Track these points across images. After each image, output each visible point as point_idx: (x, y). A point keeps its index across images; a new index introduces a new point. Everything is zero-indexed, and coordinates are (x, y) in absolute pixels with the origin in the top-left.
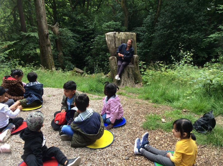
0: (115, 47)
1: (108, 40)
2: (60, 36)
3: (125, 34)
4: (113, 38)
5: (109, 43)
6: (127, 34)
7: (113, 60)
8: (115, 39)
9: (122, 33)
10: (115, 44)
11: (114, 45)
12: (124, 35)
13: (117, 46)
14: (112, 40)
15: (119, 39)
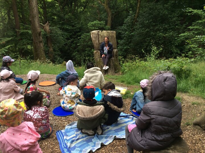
2: (50, 34)
4: (97, 36)
5: (94, 39)
6: (108, 32)
7: (97, 54)
8: (99, 36)
9: (104, 31)
11: (97, 41)
13: (100, 42)
15: (102, 36)
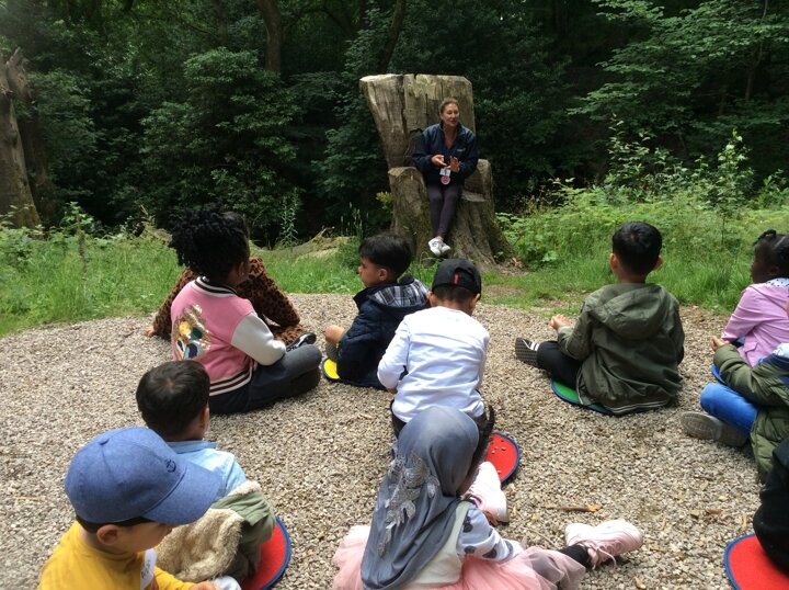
0: (405, 129)
1: (378, 104)
2: (36, 105)
3: (438, 80)
4: (397, 98)
5: (383, 115)
6: (442, 83)
7: (407, 182)
8: (402, 99)
9: (425, 76)
10: (404, 121)
11: (399, 124)
12: (435, 84)
13: (412, 126)
14: (392, 103)
15: (417, 99)
